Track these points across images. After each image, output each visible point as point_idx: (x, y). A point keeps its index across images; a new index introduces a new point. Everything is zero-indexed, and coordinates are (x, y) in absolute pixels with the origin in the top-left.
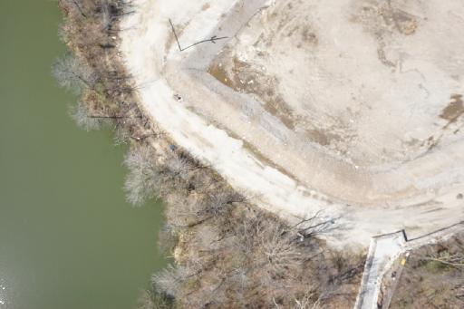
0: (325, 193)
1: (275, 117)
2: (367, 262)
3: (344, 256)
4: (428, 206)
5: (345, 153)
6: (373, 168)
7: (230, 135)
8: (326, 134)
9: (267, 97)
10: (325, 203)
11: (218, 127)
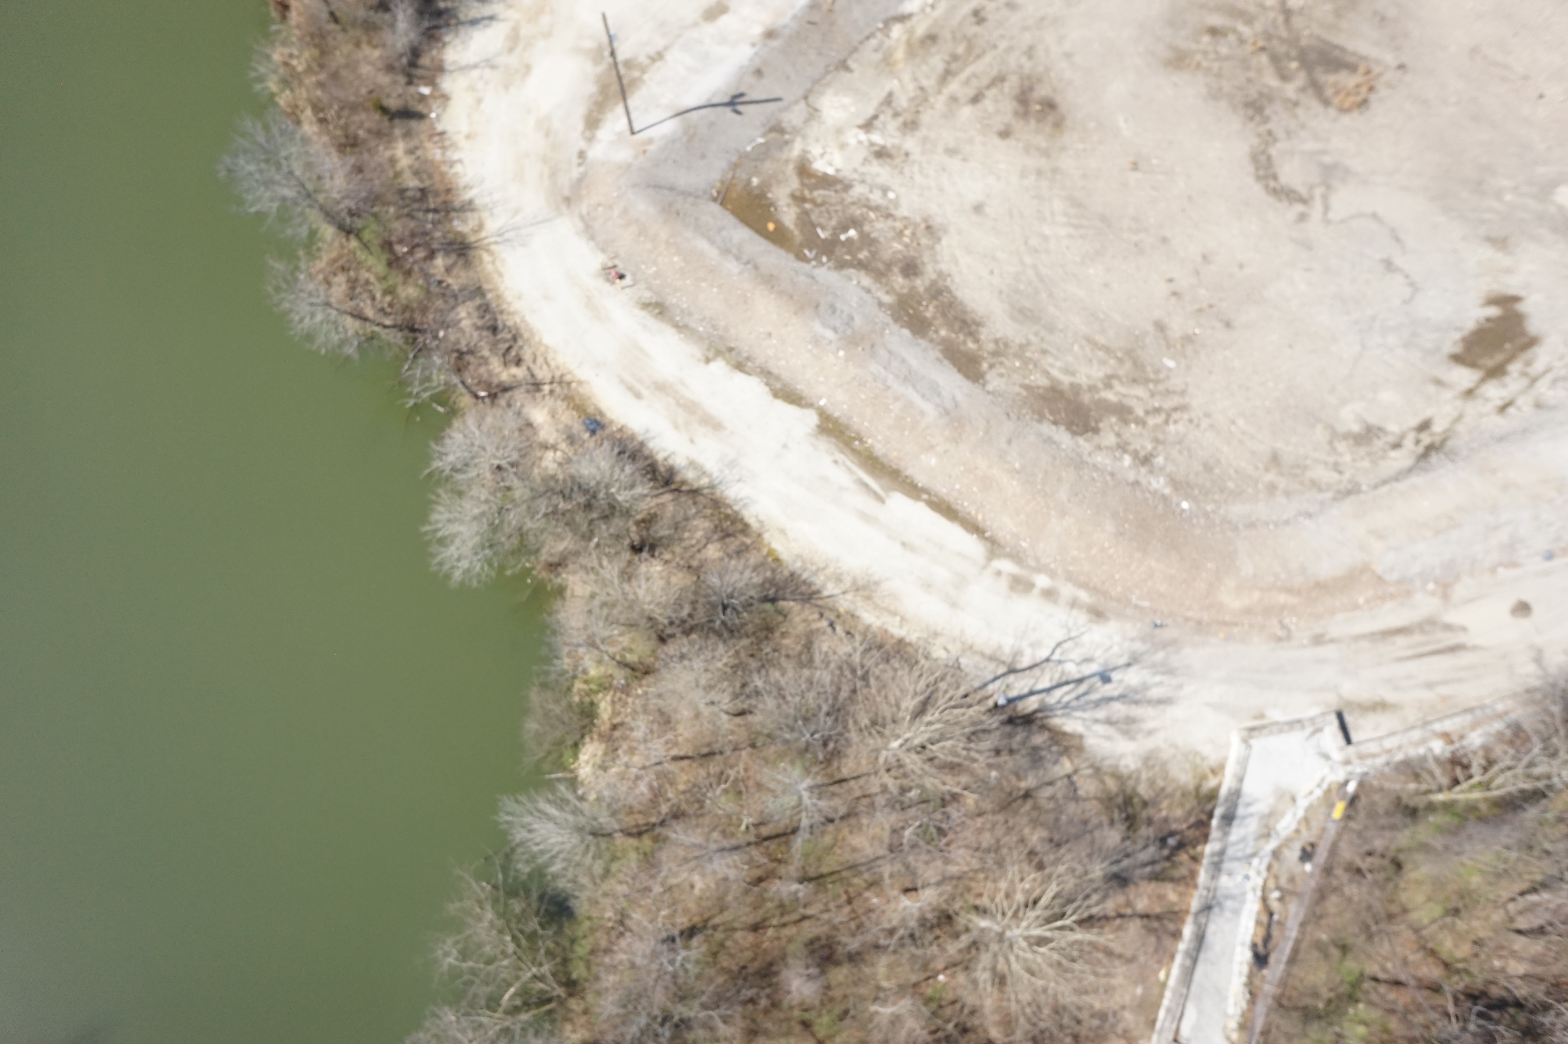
0: (1084, 586)
1: (923, 343)
2: (1218, 812)
3: (1143, 790)
4: (1417, 638)
5: (1146, 460)
6: (1237, 510)
7: (776, 394)
8: (1086, 398)
9: (899, 281)
10: (1082, 618)
11: (740, 367)
